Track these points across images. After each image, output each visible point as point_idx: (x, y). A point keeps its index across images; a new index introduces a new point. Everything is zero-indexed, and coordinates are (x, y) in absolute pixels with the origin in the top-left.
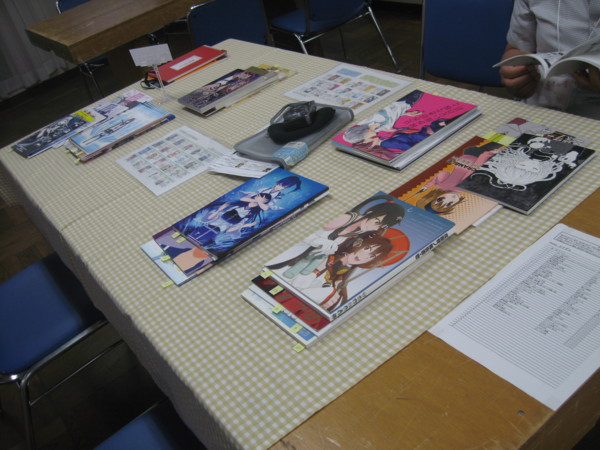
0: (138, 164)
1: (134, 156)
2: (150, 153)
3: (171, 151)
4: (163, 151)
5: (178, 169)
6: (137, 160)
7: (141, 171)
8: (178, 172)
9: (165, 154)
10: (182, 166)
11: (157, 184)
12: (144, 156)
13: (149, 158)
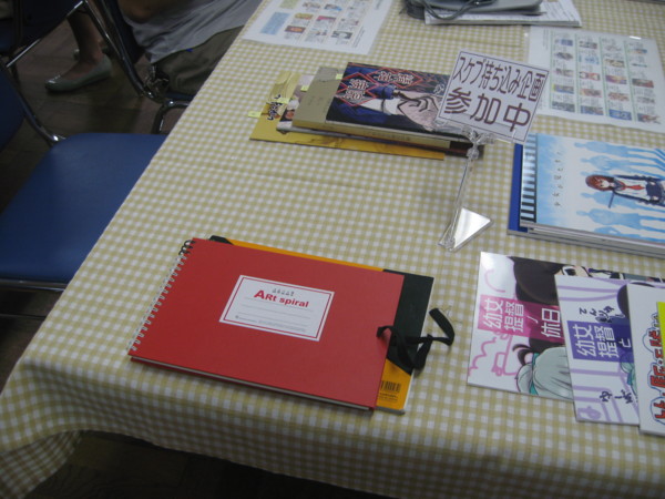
0: (647, 100)
1: (642, 118)
2: (616, 105)
3: (587, 83)
4: (597, 93)
5: (606, 52)
6: (643, 108)
7: (650, 84)
8: (609, 48)
9: (598, 85)
10: (598, 51)
11: (645, 51)
12: (627, 107)
13: (623, 97)
